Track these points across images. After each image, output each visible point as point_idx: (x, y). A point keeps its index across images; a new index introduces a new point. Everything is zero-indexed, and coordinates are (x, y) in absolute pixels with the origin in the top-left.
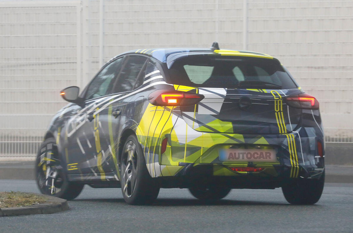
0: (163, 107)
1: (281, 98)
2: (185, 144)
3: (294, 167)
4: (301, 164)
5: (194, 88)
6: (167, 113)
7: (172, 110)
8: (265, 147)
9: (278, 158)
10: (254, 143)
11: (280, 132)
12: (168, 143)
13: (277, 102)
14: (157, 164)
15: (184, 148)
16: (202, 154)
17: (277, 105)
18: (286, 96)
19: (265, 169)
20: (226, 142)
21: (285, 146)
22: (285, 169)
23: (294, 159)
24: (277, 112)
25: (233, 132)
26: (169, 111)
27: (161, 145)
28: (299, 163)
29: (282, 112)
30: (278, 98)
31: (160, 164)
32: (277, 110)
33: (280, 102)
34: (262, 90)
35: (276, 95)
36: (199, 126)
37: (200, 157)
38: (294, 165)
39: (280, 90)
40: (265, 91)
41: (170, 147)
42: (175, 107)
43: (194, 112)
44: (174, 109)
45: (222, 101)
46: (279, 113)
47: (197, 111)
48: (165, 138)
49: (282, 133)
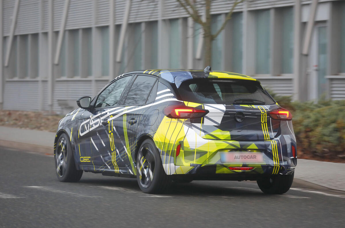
0: (177, 119)
1: (266, 112)
2: (195, 149)
3: (276, 166)
4: (281, 164)
5: (200, 105)
6: (180, 124)
7: (184, 122)
8: (255, 151)
9: (265, 159)
10: (247, 148)
11: (265, 139)
12: (181, 148)
13: (263, 115)
14: (172, 165)
15: (194, 152)
16: (208, 157)
17: (263, 118)
18: (269, 110)
19: (255, 168)
20: (226, 147)
21: (269, 150)
22: (270, 167)
23: (276, 160)
24: (263, 123)
25: (230, 139)
26: (182, 122)
27: (176, 150)
28: (279, 163)
29: (266, 123)
30: (264, 112)
31: (175, 165)
32: (263, 121)
33: (265, 115)
34: (252, 106)
35: (262, 109)
36: (205, 135)
37: (206, 160)
38: (276, 165)
39: (265, 106)
40: (254, 106)
41: (183, 151)
42: (186, 119)
43: (200, 123)
44: (186, 121)
45: (223, 115)
46: (264, 124)
47: (203, 123)
48: (179, 144)
49: (266, 140)
